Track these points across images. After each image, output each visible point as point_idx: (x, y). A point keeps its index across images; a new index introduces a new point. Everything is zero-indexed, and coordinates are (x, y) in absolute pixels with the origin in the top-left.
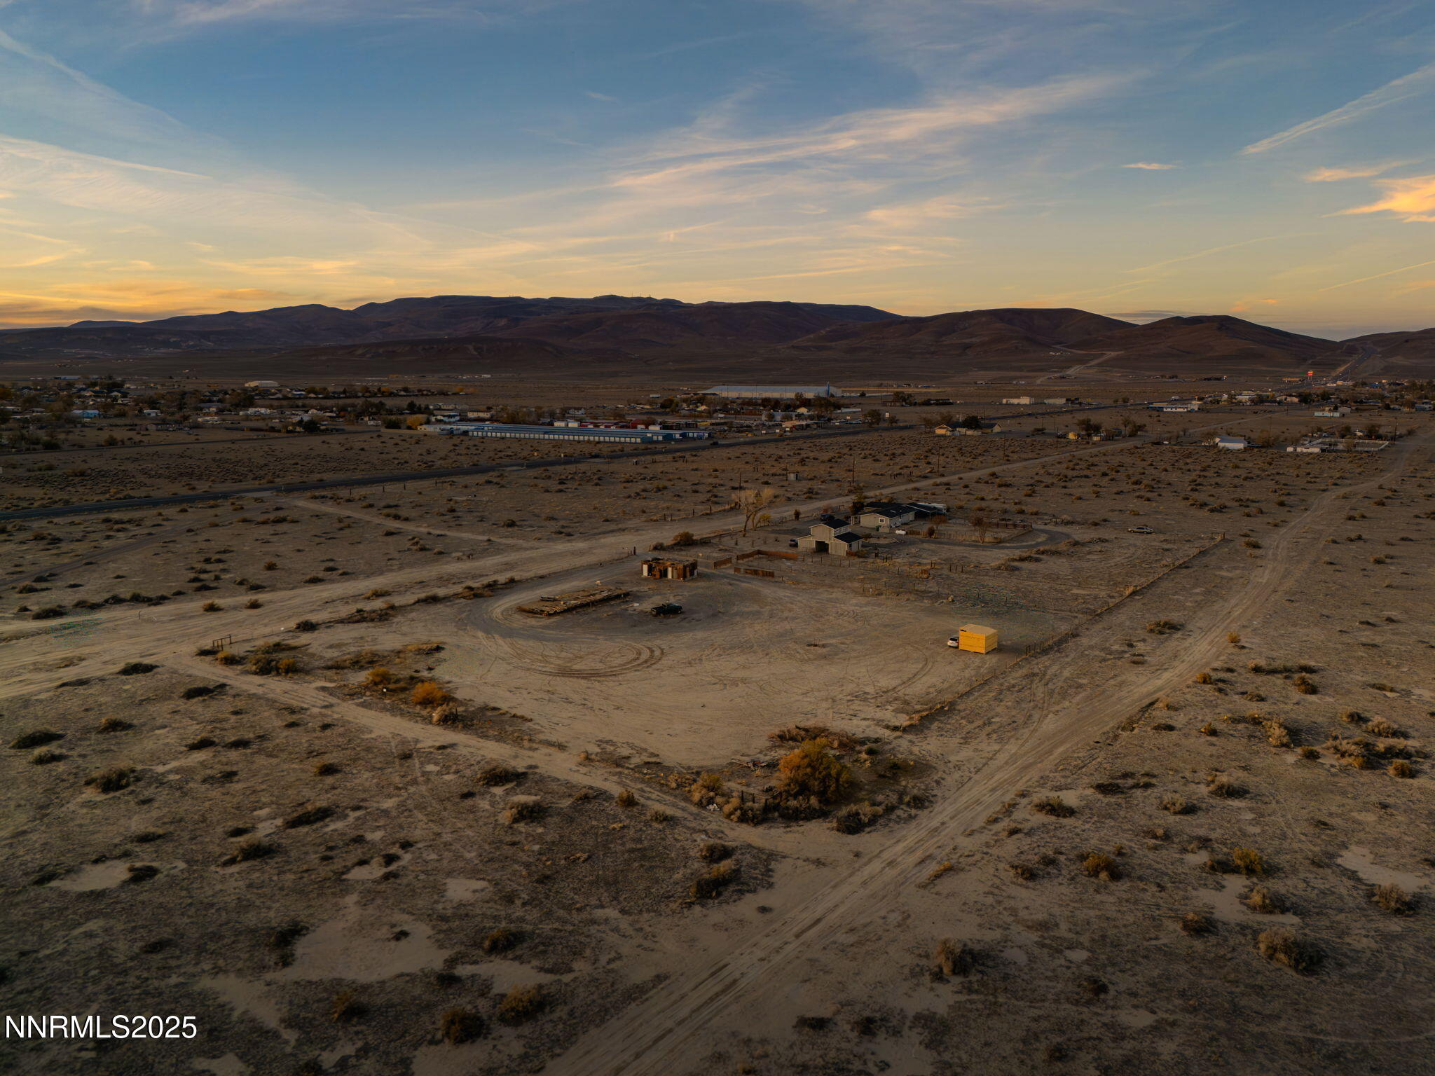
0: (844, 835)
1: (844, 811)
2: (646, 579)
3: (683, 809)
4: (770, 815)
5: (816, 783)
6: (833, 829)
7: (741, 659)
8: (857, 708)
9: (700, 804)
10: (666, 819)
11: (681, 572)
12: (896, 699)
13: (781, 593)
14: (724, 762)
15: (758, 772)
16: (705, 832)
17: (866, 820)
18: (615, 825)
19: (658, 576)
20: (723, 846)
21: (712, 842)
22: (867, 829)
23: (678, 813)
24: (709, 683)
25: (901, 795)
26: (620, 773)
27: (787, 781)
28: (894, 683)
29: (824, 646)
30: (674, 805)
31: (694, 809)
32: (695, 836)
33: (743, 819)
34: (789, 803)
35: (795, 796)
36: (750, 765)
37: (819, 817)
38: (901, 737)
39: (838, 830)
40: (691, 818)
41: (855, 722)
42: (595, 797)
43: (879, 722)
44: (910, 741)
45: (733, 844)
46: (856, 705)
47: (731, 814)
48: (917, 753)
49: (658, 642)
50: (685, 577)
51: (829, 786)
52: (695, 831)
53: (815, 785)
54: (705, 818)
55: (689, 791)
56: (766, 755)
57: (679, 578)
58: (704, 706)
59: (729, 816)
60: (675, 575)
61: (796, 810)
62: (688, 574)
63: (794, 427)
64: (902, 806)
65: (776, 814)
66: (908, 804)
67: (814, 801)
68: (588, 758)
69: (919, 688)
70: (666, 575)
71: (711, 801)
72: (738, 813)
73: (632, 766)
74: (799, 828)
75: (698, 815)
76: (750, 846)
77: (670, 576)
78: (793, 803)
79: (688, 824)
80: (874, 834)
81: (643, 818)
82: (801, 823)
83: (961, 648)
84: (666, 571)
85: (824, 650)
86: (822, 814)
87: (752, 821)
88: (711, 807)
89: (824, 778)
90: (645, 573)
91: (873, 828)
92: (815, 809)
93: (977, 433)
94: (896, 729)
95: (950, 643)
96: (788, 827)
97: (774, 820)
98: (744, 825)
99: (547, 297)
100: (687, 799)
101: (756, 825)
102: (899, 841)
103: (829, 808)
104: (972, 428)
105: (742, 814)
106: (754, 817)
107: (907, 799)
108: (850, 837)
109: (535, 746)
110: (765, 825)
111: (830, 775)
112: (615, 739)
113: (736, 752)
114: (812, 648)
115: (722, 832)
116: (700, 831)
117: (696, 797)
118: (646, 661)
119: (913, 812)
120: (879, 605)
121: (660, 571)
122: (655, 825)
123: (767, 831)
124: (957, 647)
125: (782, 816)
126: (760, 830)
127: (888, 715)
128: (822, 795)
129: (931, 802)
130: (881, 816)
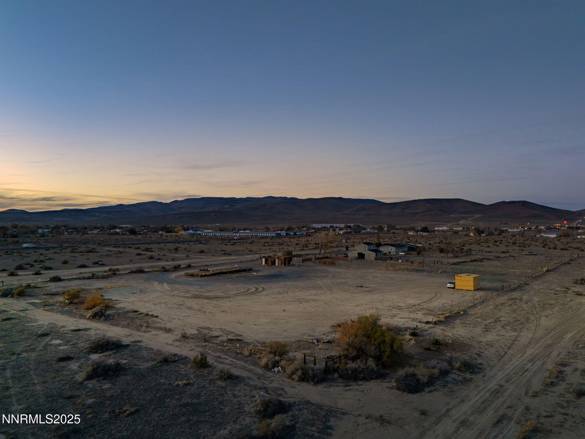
0: (405, 394)
1: (401, 372)
2: (264, 266)
3: (250, 371)
4: (330, 376)
5: (374, 348)
6: (392, 388)
7: (313, 292)
8: (395, 313)
9: (266, 367)
10: (229, 377)
11: (283, 261)
12: (422, 309)
13: (339, 270)
14: (294, 340)
15: (321, 346)
16: (266, 390)
17: (426, 380)
18: (180, 383)
19: (270, 264)
20: (280, 402)
21: (268, 397)
22: (427, 389)
23: (245, 374)
24: (291, 301)
25: (450, 363)
26: (206, 346)
27: (346, 346)
28: (418, 302)
29: (367, 287)
30: (243, 368)
31: (260, 371)
32: (254, 393)
33: (304, 378)
34: (348, 365)
35: (354, 359)
36: (315, 341)
37: (377, 378)
38: (433, 327)
39: (398, 389)
40: (255, 378)
41: (395, 319)
42: (174, 361)
43: (413, 320)
44: (442, 330)
45: (291, 400)
46: (394, 312)
47: (293, 373)
48: (452, 336)
49: (262, 286)
50: (285, 264)
51: (385, 351)
52: (255, 388)
53: (372, 349)
54: (269, 378)
55: (260, 358)
56: (328, 336)
57: (282, 265)
58: (284, 311)
59: (290, 377)
60: (280, 264)
61: (355, 370)
62: (287, 263)
63: (344, 232)
64: (453, 371)
65: (336, 375)
66: (459, 369)
67: (371, 363)
68: (184, 337)
69: (437, 304)
70: (275, 264)
71: (276, 364)
72: (299, 372)
73: (218, 342)
74: (356, 387)
75: (262, 375)
76: (308, 402)
77: (277, 264)
78: (351, 365)
79: (251, 383)
80: (435, 394)
81: (211, 377)
82: (360, 383)
83: (456, 287)
84: (275, 261)
85: (367, 289)
86: (380, 376)
87: (313, 380)
88: (276, 369)
89: (379, 344)
90: (264, 263)
91: (433, 388)
92: (373, 370)
93: (427, 234)
94: (428, 323)
95: (449, 285)
96: (347, 386)
97: (334, 380)
98: (304, 384)
99: (245, 197)
100: (256, 364)
101: (316, 384)
102: (462, 401)
103: (387, 371)
104: (425, 232)
105: (303, 374)
106: (314, 376)
107: (457, 365)
108: (411, 395)
109: (149, 330)
110: (325, 384)
111: (385, 341)
112: (211, 326)
113: (304, 334)
114: (360, 288)
115: (283, 390)
116: (260, 388)
117: (264, 361)
118: (252, 293)
119: (468, 376)
120: (398, 274)
121: (272, 261)
122: (220, 383)
123: (326, 389)
124: (454, 288)
125: (341, 377)
126: (320, 388)
127: (420, 316)
128: (378, 358)
129: (480, 369)
130: (436, 378)
